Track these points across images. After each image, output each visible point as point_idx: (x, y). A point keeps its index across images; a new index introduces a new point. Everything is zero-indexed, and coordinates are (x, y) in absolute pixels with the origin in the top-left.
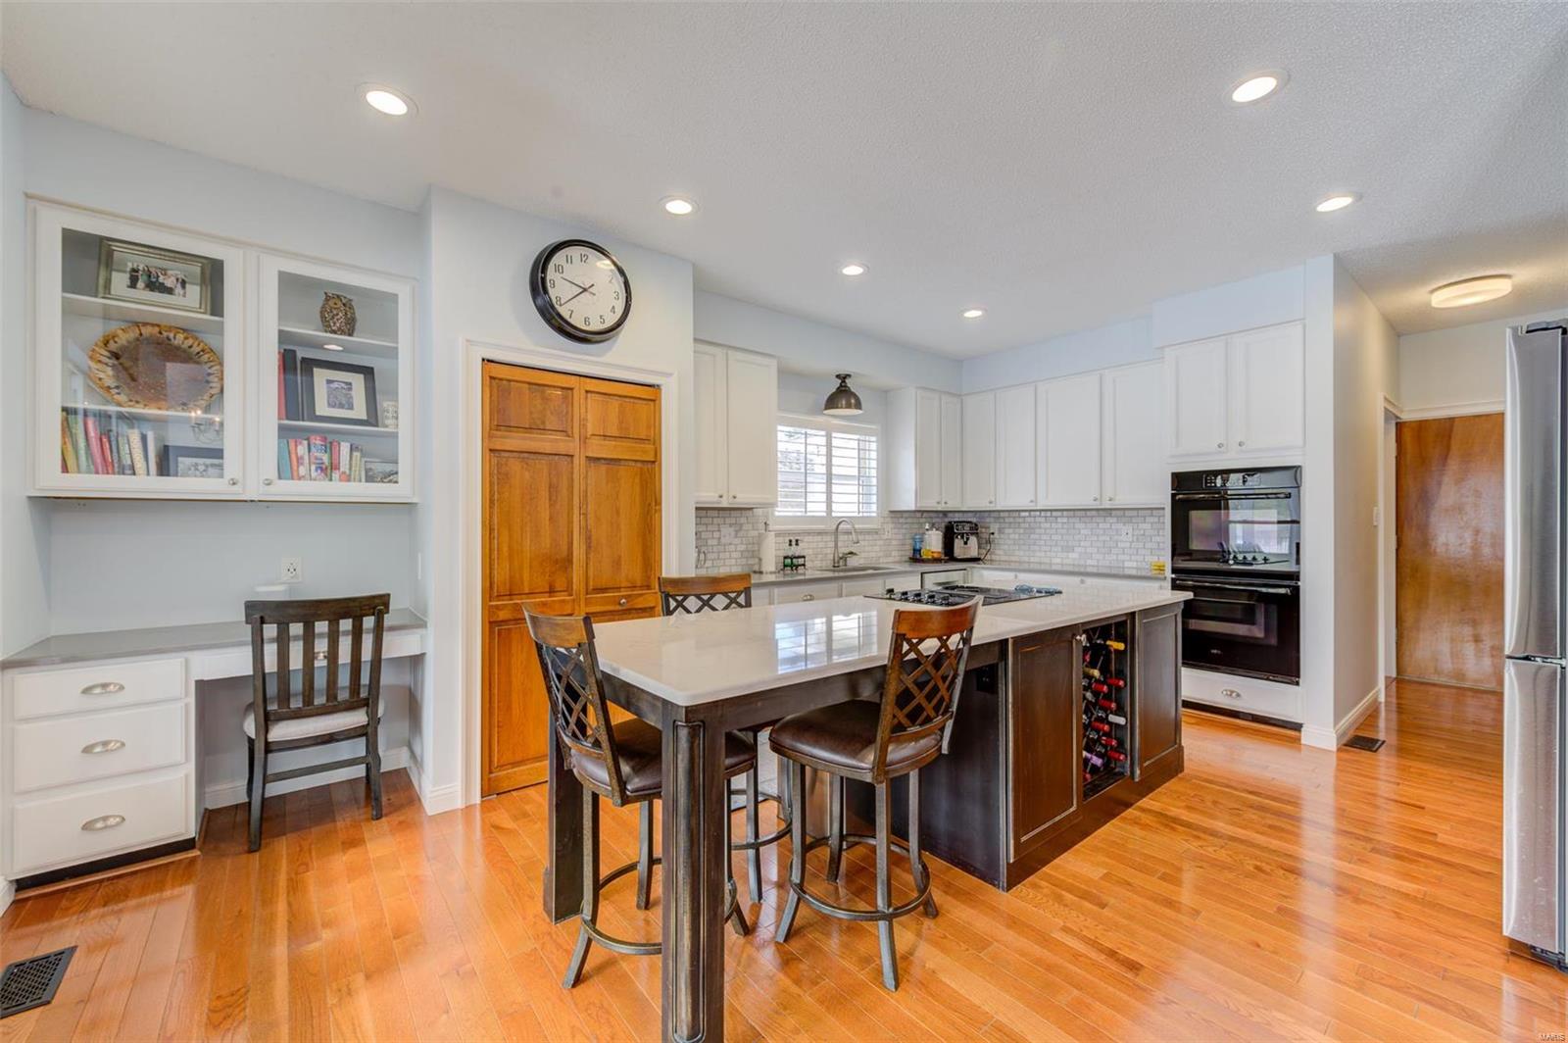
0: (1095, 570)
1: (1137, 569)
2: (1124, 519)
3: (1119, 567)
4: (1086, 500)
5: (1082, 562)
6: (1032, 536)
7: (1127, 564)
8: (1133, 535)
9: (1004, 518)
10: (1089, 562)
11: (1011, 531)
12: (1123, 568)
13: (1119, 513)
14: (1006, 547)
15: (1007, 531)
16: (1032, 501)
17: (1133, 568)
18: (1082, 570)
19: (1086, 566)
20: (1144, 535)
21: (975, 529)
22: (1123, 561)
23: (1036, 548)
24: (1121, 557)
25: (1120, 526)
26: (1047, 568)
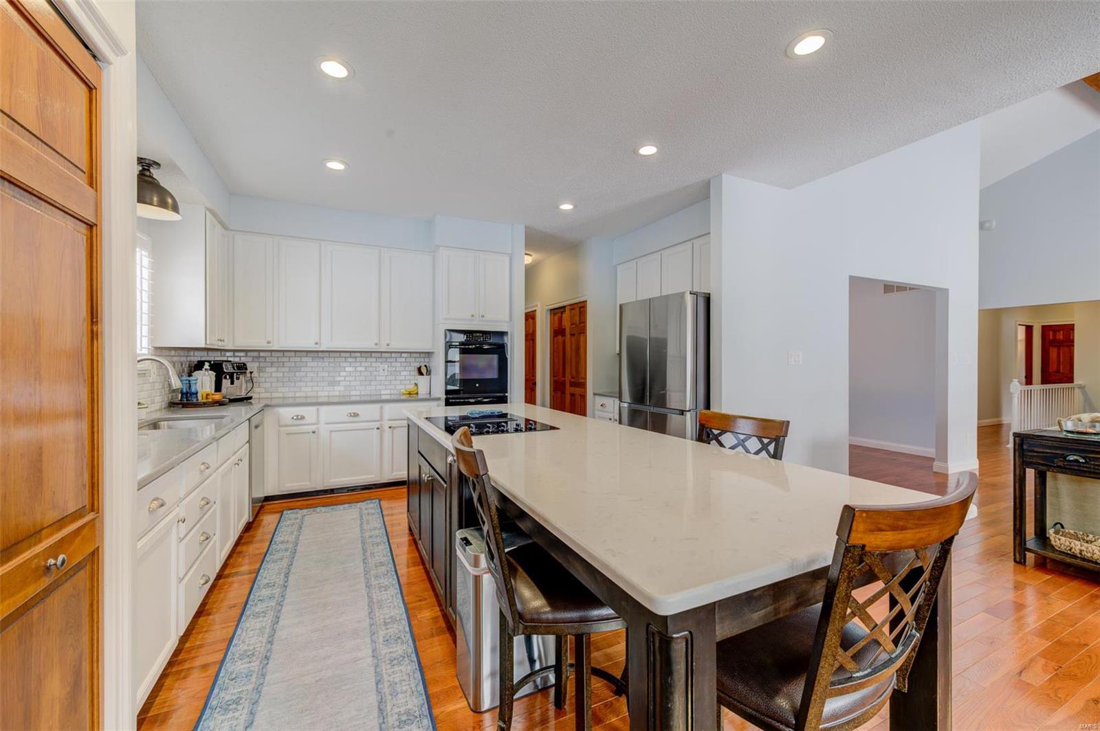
0: (358, 399)
1: (391, 394)
2: (381, 360)
3: (378, 395)
4: (369, 345)
5: (347, 394)
6: (297, 374)
7: (383, 392)
8: (388, 371)
9: (265, 357)
10: (353, 393)
11: (274, 369)
12: (381, 395)
13: (377, 355)
14: (268, 385)
15: (268, 370)
16: (316, 344)
17: (388, 394)
18: (348, 399)
19: (350, 396)
20: (396, 371)
21: (242, 368)
22: (380, 390)
23: (303, 384)
24: (378, 387)
25: (378, 364)
26: (314, 400)
